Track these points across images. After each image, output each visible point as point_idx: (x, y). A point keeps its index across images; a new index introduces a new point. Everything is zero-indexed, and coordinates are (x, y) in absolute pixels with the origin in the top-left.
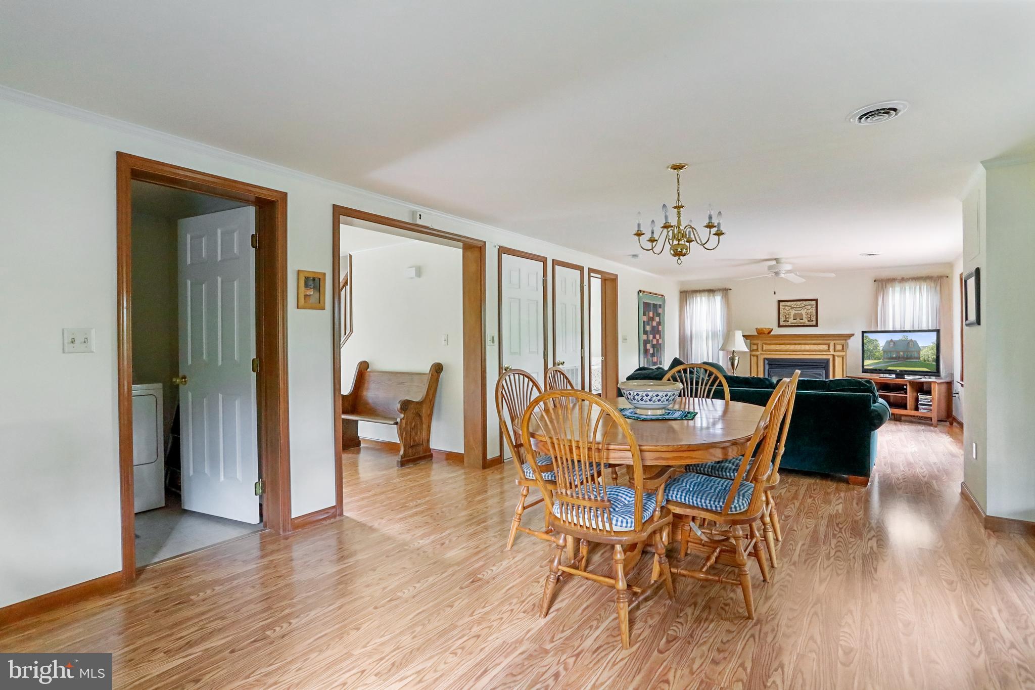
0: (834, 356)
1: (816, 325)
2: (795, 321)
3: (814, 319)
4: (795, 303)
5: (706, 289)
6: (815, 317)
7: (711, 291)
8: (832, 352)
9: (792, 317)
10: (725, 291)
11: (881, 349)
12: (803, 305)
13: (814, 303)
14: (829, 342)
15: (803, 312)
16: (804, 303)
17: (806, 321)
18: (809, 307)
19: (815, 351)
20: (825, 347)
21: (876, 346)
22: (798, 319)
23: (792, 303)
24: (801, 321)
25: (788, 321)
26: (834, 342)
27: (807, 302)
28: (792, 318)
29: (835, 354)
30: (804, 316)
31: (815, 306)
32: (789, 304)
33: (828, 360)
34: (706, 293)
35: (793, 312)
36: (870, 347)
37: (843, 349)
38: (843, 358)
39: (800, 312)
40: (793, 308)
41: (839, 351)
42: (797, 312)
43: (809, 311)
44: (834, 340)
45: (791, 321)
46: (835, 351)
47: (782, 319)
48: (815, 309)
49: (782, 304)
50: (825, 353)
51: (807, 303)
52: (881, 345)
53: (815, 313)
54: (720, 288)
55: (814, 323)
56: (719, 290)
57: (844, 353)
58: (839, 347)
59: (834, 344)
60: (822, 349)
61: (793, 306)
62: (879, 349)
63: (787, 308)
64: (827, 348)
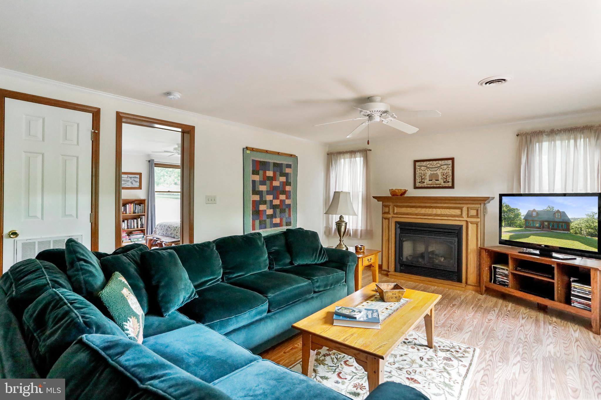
0: (467, 222)
1: (452, 187)
2: (430, 182)
3: (450, 180)
4: (431, 162)
5: (348, 150)
6: (451, 178)
7: (352, 152)
8: (465, 218)
9: (428, 177)
10: (365, 152)
11: (523, 218)
12: (439, 165)
13: (450, 162)
14: (462, 205)
15: (439, 172)
16: (440, 162)
17: (442, 181)
18: (445, 167)
19: (447, 216)
20: (458, 212)
21: (517, 215)
22: (434, 180)
23: (428, 162)
24: (437, 182)
25: (424, 182)
26: (468, 206)
28: (428, 179)
29: (469, 220)
30: (440, 177)
31: (450, 166)
32: (424, 163)
33: (461, 227)
34: (348, 155)
35: (429, 173)
37: (478, 214)
38: (477, 225)
39: (435, 172)
40: (428, 168)
41: (472, 217)
42: (432, 172)
43: (446, 171)
44: (467, 204)
45: (427, 182)
47: (418, 180)
48: (451, 168)
49: (417, 164)
50: (457, 219)
51: (443, 162)
52: (522, 214)
53: (450, 174)
54: (360, 149)
55: (450, 184)
56: (360, 151)
57: (479, 220)
58: (473, 212)
59: (468, 208)
60: (454, 214)
61: (428, 166)
62: (521, 218)
63: (422, 168)
64: (460, 213)
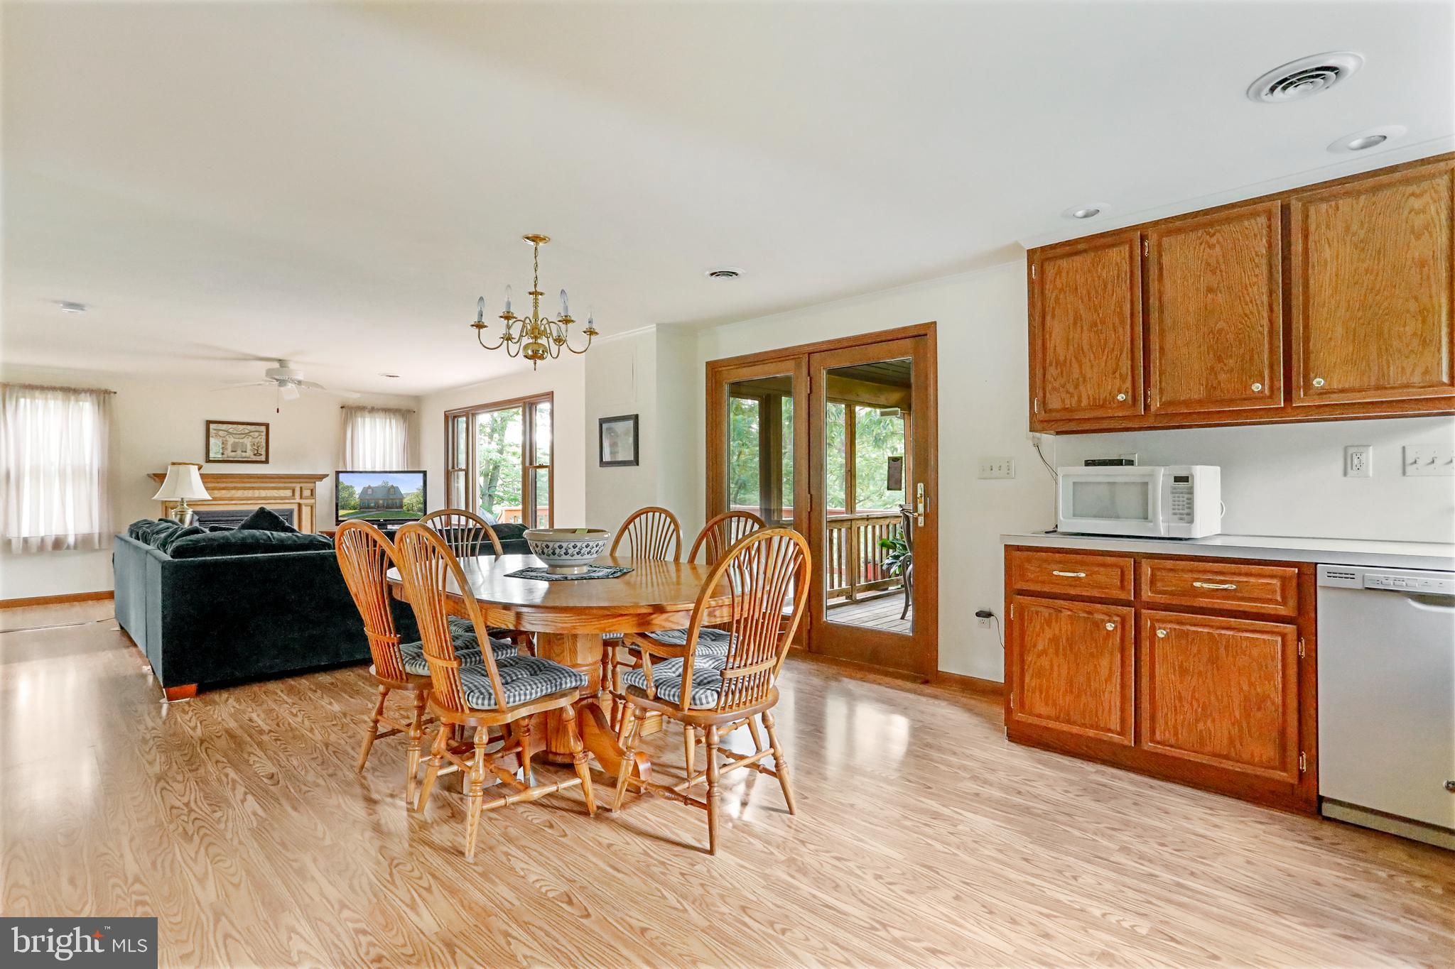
0: (300, 505)
1: (267, 461)
2: (234, 454)
3: (263, 452)
4: (235, 426)
5: (57, 385)
6: (264, 449)
7: (73, 391)
8: (298, 500)
9: (229, 447)
10: (103, 396)
11: (358, 496)
12: (247, 431)
13: (263, 428)
14: (294, 485)
15: (247, 441)
16: (249, 427)
17: (252, 454)
18: (257, 434)
19: (275, 498)
20: (289, 493)
21: (352, 494)
22: (239, 452)
23: (230, 426)
24: (244, 454)
25: (223, 454)
26: (302, 485)
27: (253, 426)
28: (230, 450)
29: (302, 502)
30: (249, 447)
31: (264, 434)
32: (224, 427)
33: (291, 512)
34: (59, 393)
35: (231, 440)
36: (345, 493)
37: (312, 494)
38: (312, 507)
39: (241, 441)
40: (231, 433)
41: (307, 498)
42: (237, 440)
43: (257, 440)
44: (299, 482)
45: (228, 453)
46: (301, 498)
47: (213, 450)
48: (264, 437)
49: (212, 426)
50: (287, 501)
51: (252, 428)
52: (356, 492)
53: (264, 444)
54: (91, 387)
55: (263, 458)
56: (91, 391)
57: (313, 501)
58: (307, 493)
59: (301, 488)
60: (282, 495)
61: (231, 431)
62: (355, 497)
63: (221, 433)
64: (291, 494)
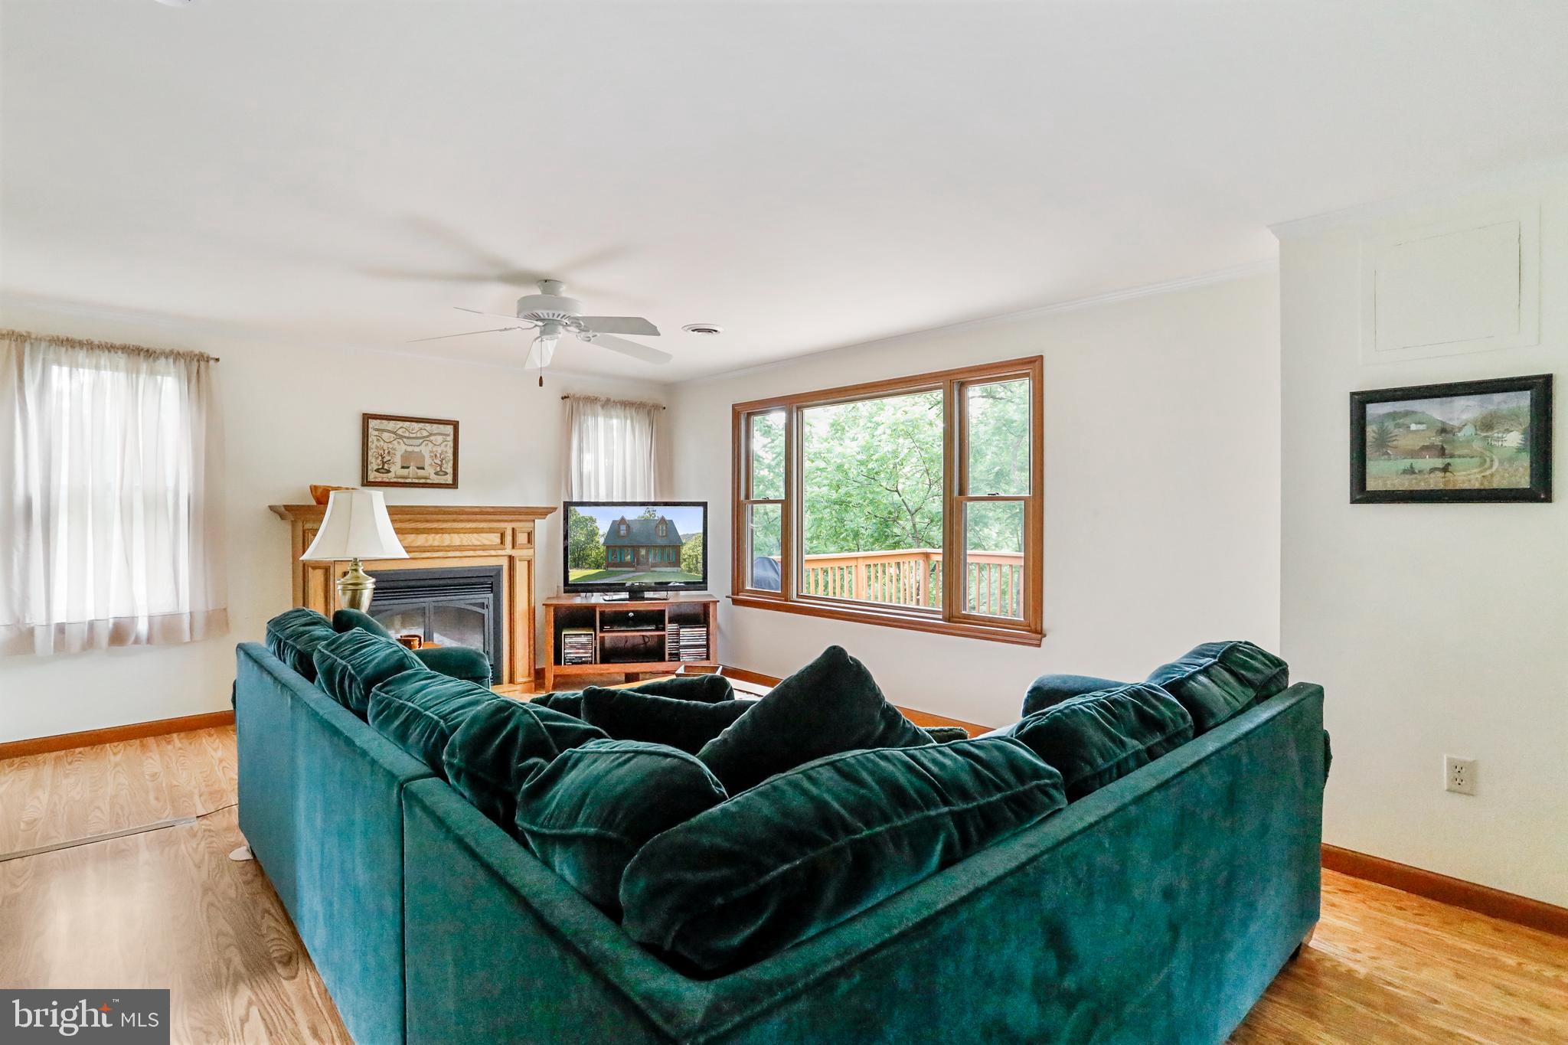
0: (511, 559)
1: (454, 485)
2: (405, 472)
3: (450, 470)
4: (407, 424)
5: (118, 342)
6: (451, 464)
7: (141, 353)
8: (509, 551)
9: (398, 460)
10: (197, 365)
11: (602, 540)
12: (425, 434)
14: (503, 525)
15: (425, 450)
16: (428, 426)
17: (432, 472)
18: (440, 439)
19: (474, 548)
20: (495, 539)
22: (413, 468)
23: (400, 424)
24: (421, 473)
25: (388, 471)
26: (515, 525)
27: (435, 426)
28: (399, 465)
29: (513, 553)
30: (428, 461)
31: (451, 438)
32: (391, 425)
33: (498, 570)
34: (121, 359)
35: (401, 448)
36: (578, 536)
37: (529, 541)
38: (529, 562)
39: (417, 449)
40: (401, 437)
41: (522, 547)
42: (410, 449)
43: (439, 450)
44: (511, 521)
45: (396, 471)
46: (513, 547)
47: (374, 463)
48: (451, 444)
49: (373, 423)
50: (493, 553)
51: (435, 428)
52: (601, 532)
53: (451, 456)
54: (176, 349)
55: (449, 479)
56: (176, 356)
57: (531, 552)
58: (522, 538)
59: (513, 529)
60: (487, 542)
61: (400, 432)
62: (598, 542)
63: (385, 435)
64: (499, 541)
